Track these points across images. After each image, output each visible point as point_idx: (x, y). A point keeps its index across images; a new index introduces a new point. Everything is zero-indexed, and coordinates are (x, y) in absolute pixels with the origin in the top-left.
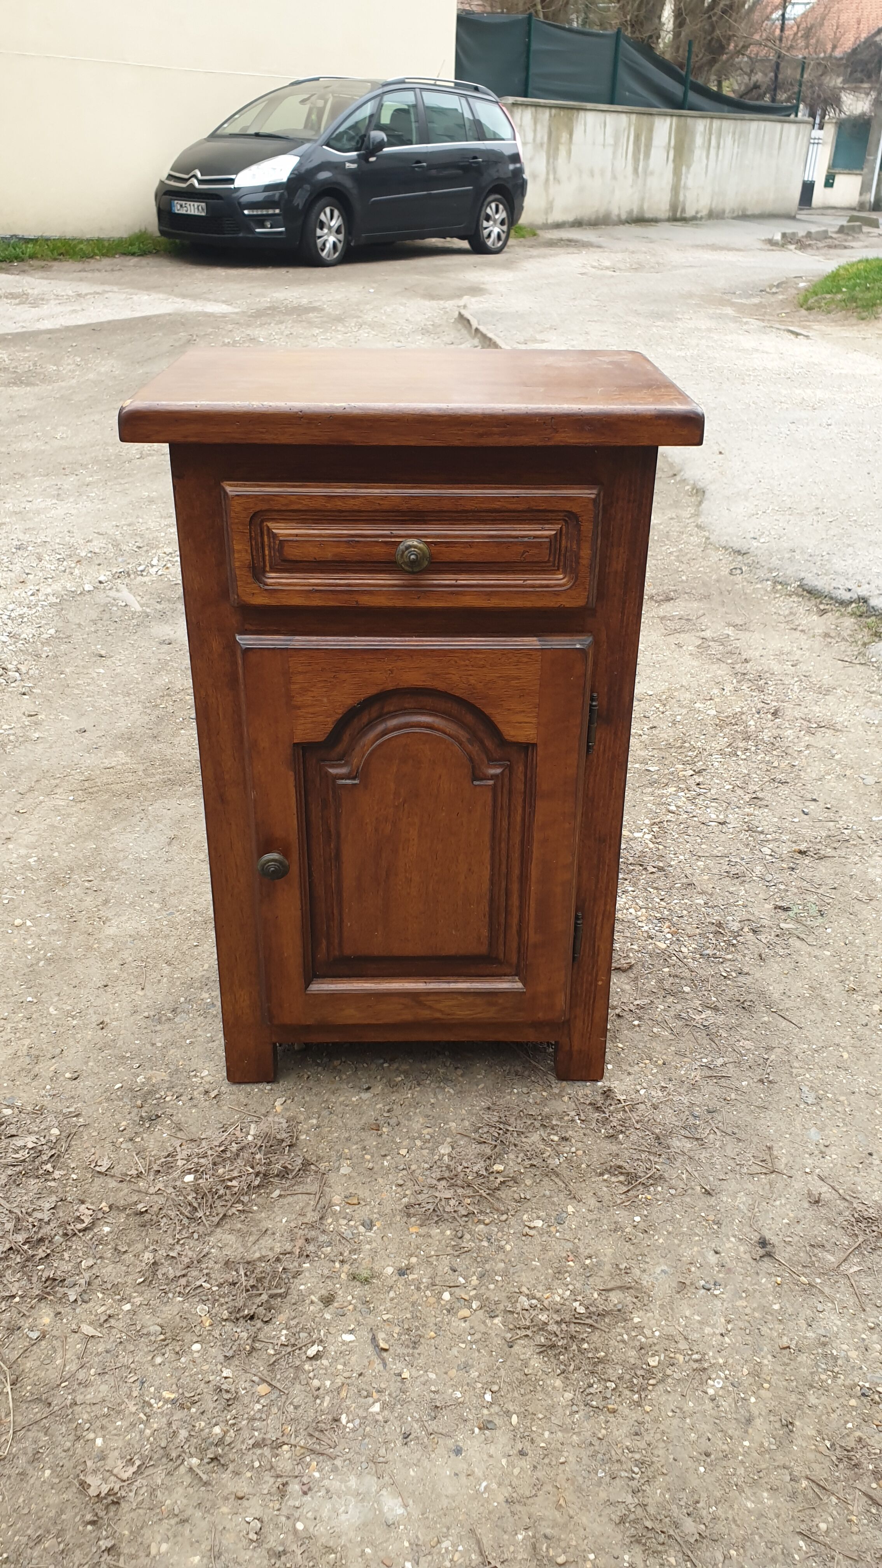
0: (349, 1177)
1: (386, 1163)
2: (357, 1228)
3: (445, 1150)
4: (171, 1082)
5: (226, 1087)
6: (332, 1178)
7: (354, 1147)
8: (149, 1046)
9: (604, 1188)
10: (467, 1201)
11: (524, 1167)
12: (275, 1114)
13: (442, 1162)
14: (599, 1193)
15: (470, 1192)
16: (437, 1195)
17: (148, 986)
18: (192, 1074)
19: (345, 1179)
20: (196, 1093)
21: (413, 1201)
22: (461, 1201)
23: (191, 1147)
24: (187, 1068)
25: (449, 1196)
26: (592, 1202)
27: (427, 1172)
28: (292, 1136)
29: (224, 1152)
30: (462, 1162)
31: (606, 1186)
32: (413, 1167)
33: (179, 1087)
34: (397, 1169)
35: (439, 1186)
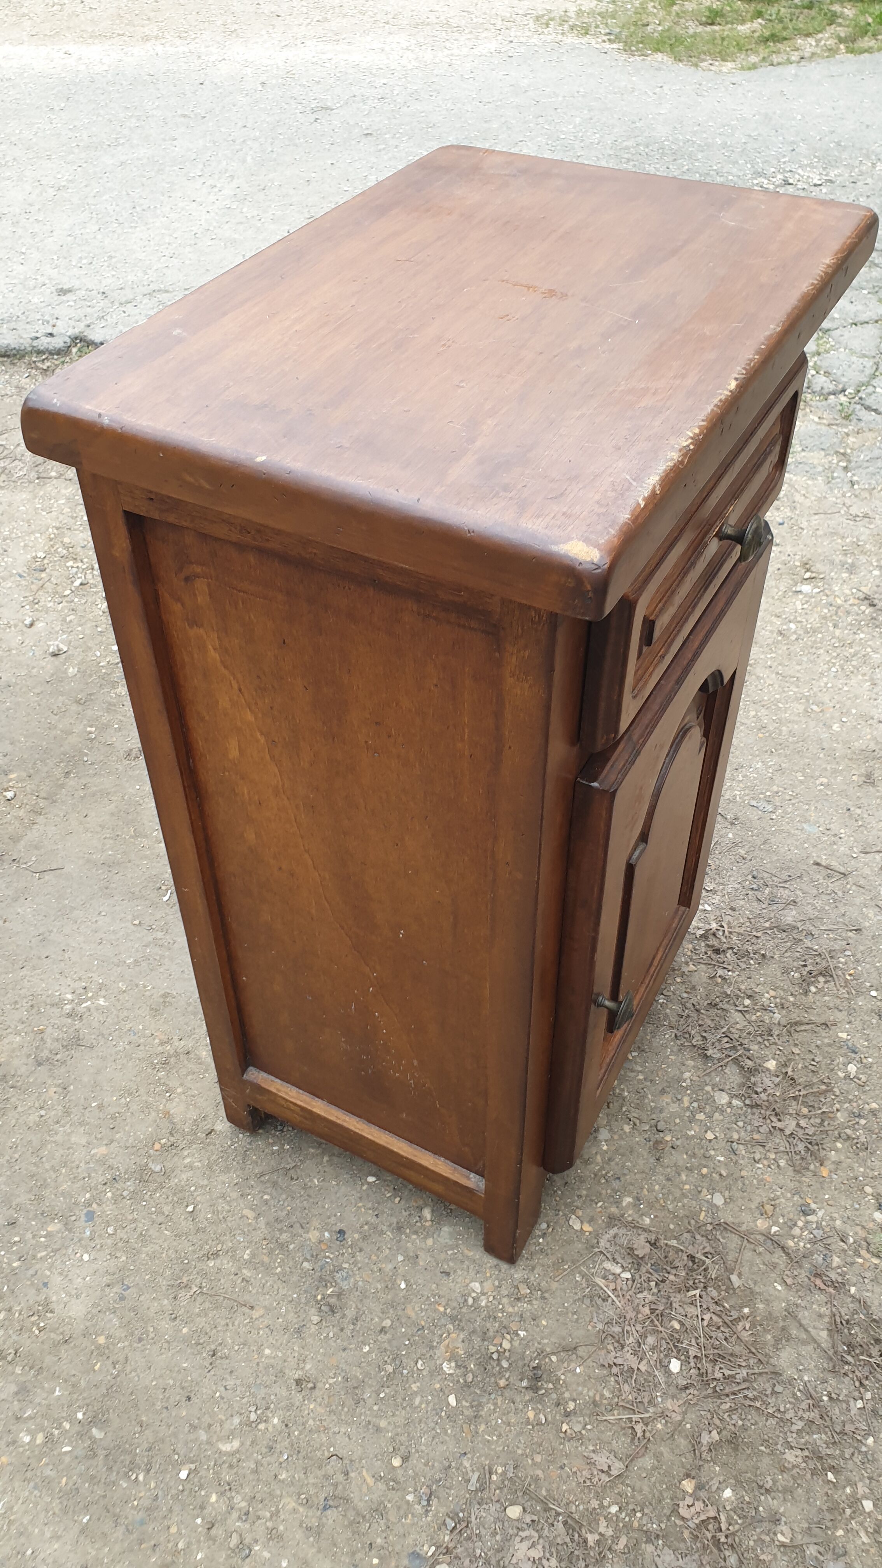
0: (729, 1201)
1: (722, 1159)
2: (807, 1222)
3: (723, 1099)
4: (474, 1332)
5: (518, 1273)
6: (726, 1217)
7: (684, 1177)
8: (383, 1338)
9: (827, 998)
10: (805, 1111)
11: (776, 1044)
12: (597, 1236)
13: (741, 1109)
14: (831, 1005)
15: (794, 1103)
16: (788, 1132)
17: (247, 1297)
18: (470, 1301)
19: (731, 1206)
20: (511, 1310)
21: (786, 1157)
22: (805, 1116)
23: (616, 1345)
24: (455, 1304)
25: (794, 1123)
26: (841, 1016)
27: (749, 1128)
28: (645, 1230)
29: (647, 1311)
30: (749, 1091)
31: (824, 995)
32: (735, 1136)
33: (488, 1325)
34: (734, 1152)
35: (774, 1125)
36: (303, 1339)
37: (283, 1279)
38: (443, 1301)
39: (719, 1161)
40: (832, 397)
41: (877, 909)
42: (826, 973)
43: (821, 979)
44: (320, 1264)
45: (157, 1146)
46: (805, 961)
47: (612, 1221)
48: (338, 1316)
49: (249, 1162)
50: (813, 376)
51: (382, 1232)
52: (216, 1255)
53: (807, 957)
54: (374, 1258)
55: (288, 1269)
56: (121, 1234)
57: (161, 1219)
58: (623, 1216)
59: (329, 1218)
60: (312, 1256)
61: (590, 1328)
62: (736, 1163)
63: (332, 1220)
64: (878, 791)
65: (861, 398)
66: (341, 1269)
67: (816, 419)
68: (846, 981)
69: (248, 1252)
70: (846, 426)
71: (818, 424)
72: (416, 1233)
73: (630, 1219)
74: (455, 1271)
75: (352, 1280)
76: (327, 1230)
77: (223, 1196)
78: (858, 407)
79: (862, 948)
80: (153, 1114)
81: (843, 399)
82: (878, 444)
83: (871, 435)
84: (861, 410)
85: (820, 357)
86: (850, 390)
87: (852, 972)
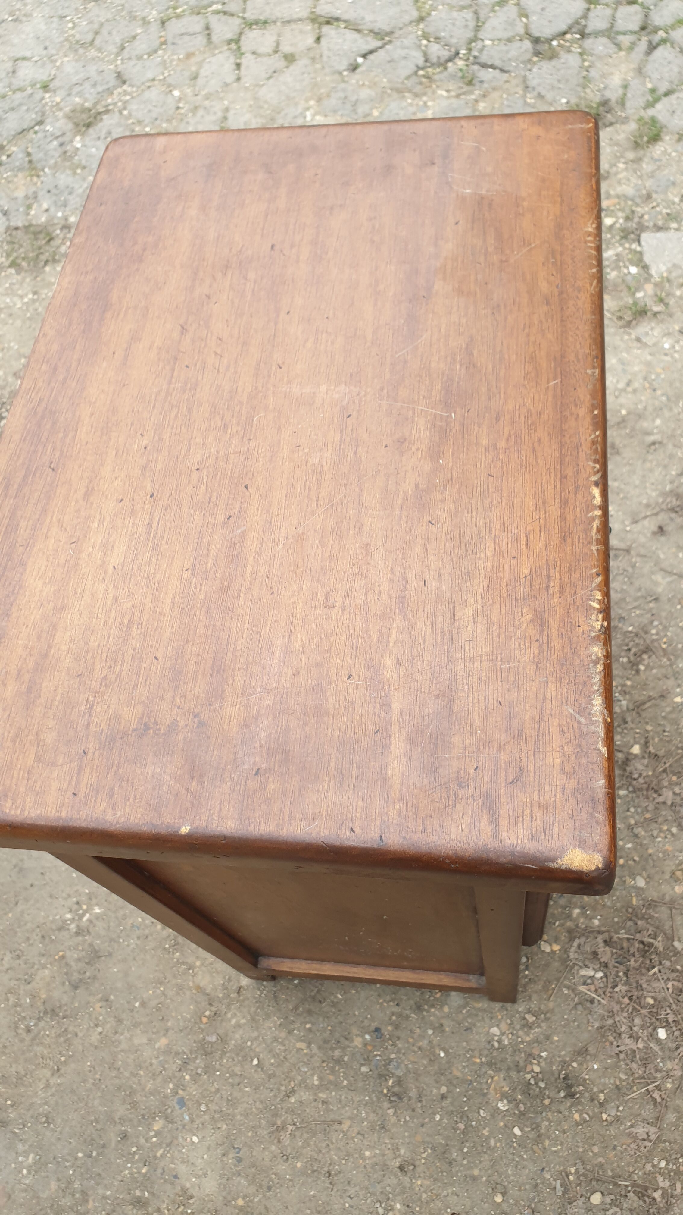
0: (649, 879)
1: (629, 846)
4: (509, 1069)
5: (521, 1007)
6: (652, 894)
8: (446, 1103)
9: (655, 671)
10: (674, 778)
11: (632, 729)
12: (566, 951)
13: (627, 796)
14: (660, 675)
15: (664, 775)
16: (669, 803)
17: (332, 1116)
18: (496, 1045)
19: (651, 883)
20: (528, 1039)
21: (675, 824)
22: (677, 784)
23: (614, 1034)
24: (485, 1052)
25: (670, 794)
26: (671, 682)
27: (639, 810)
28: (599, 932)
29: (626, 1000)
30: (629, 780)
31: (652, 669)
32: (632, 822)
33: (517, 1058)
34: (636, 836)
35: (657, 801)
36: (389, 1131)
37: (351, 1088)
38: (476, 1053)
39: (629, 849)
40: (450, 64)
41: (662, 573)
42: (647, 650)
43: (645, 656)
44: (373, 1063)
45: (205, 1020)
46: (627, 645)
47: (572, 934)
48: (405, 1100)
49: (281, 1002)
50: (426, 46)
51: (408, 1017)
52: (293, 1091)
53: (627, 641)
54: (411, 1040)
55: (352, 1079)
56: (213, 1107)
57: (237, 1080)
58: (577, 926)
59: (363, 1022)
60: (365, 1060)
61: (590, 1028)
62: (641, 845)
63: (366, 1022)
64: (624, 458)
65: (475, 57)
66: (391, 1060)
67: (444, 93)
68: (664, 650)
69: (315, 1078)
70: (471, 92)
71: (448, 98)
72: (433, 1006)
73: (583, 926)
74: (474, 1025)
75: (403, 1066)
76: (366, 1033)
77: (275, 1039)
78: (476, 67)
79: (664, 614)
80: (188, 993)
81: (460, 63)
82: (505, 102)
83: (495, 95)
84: (479, 70)
85: (426, 23)
86: (463, 52)
87: (665, 640)
